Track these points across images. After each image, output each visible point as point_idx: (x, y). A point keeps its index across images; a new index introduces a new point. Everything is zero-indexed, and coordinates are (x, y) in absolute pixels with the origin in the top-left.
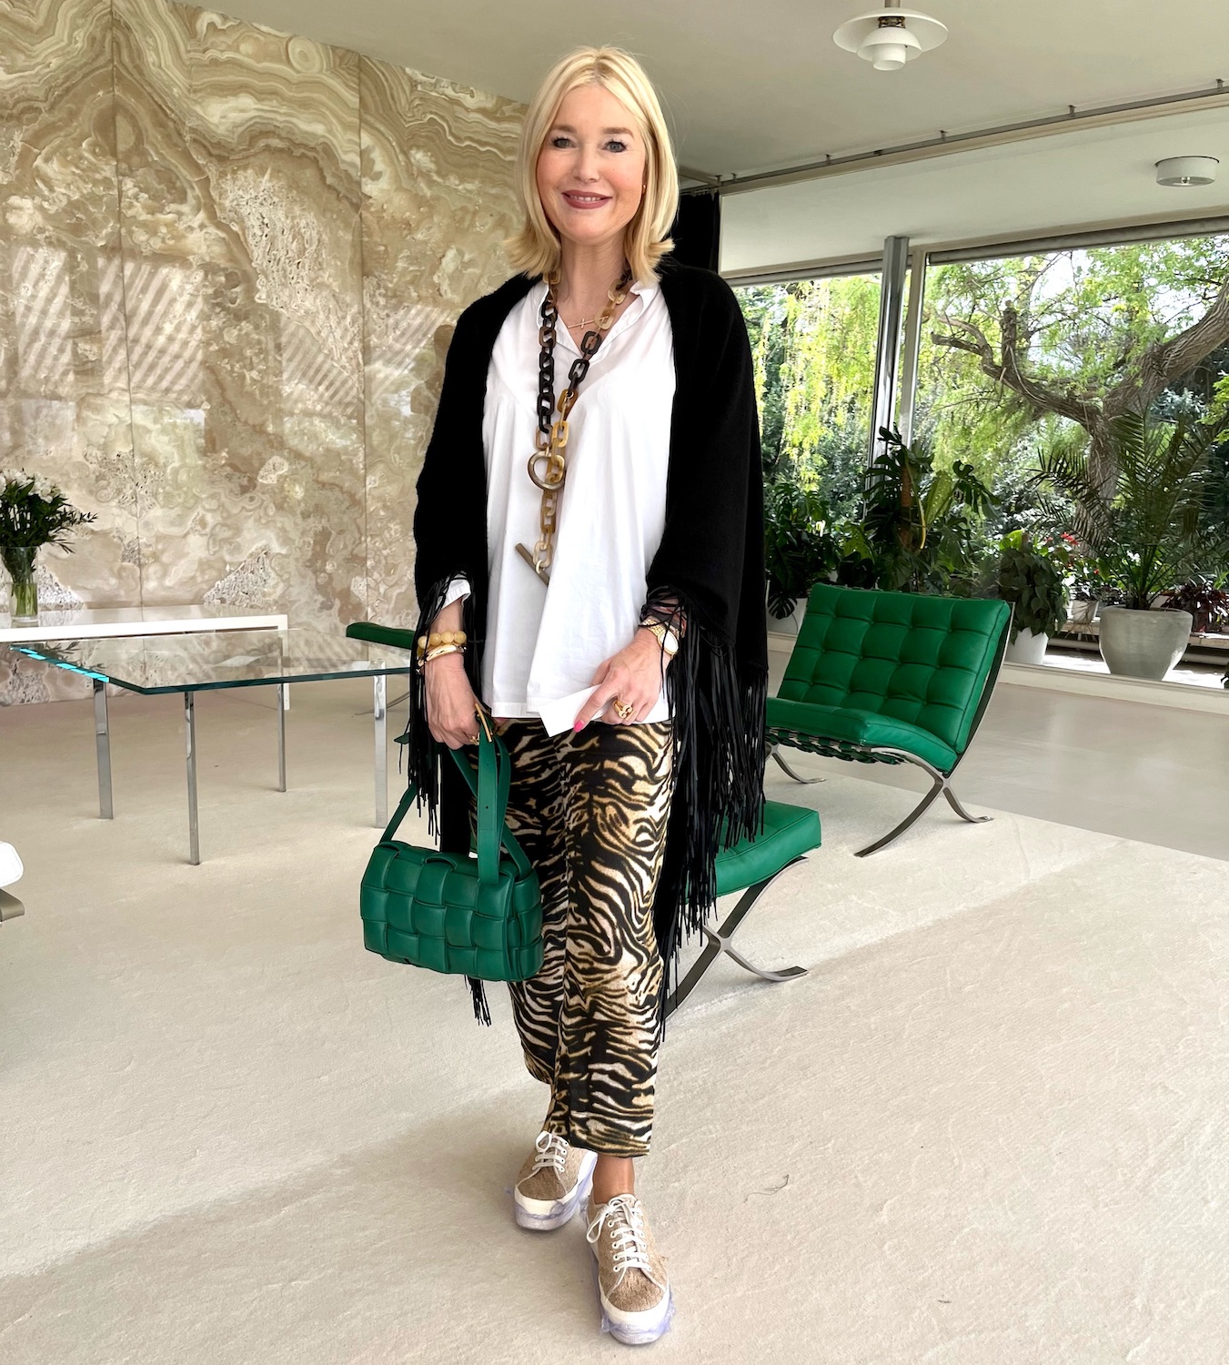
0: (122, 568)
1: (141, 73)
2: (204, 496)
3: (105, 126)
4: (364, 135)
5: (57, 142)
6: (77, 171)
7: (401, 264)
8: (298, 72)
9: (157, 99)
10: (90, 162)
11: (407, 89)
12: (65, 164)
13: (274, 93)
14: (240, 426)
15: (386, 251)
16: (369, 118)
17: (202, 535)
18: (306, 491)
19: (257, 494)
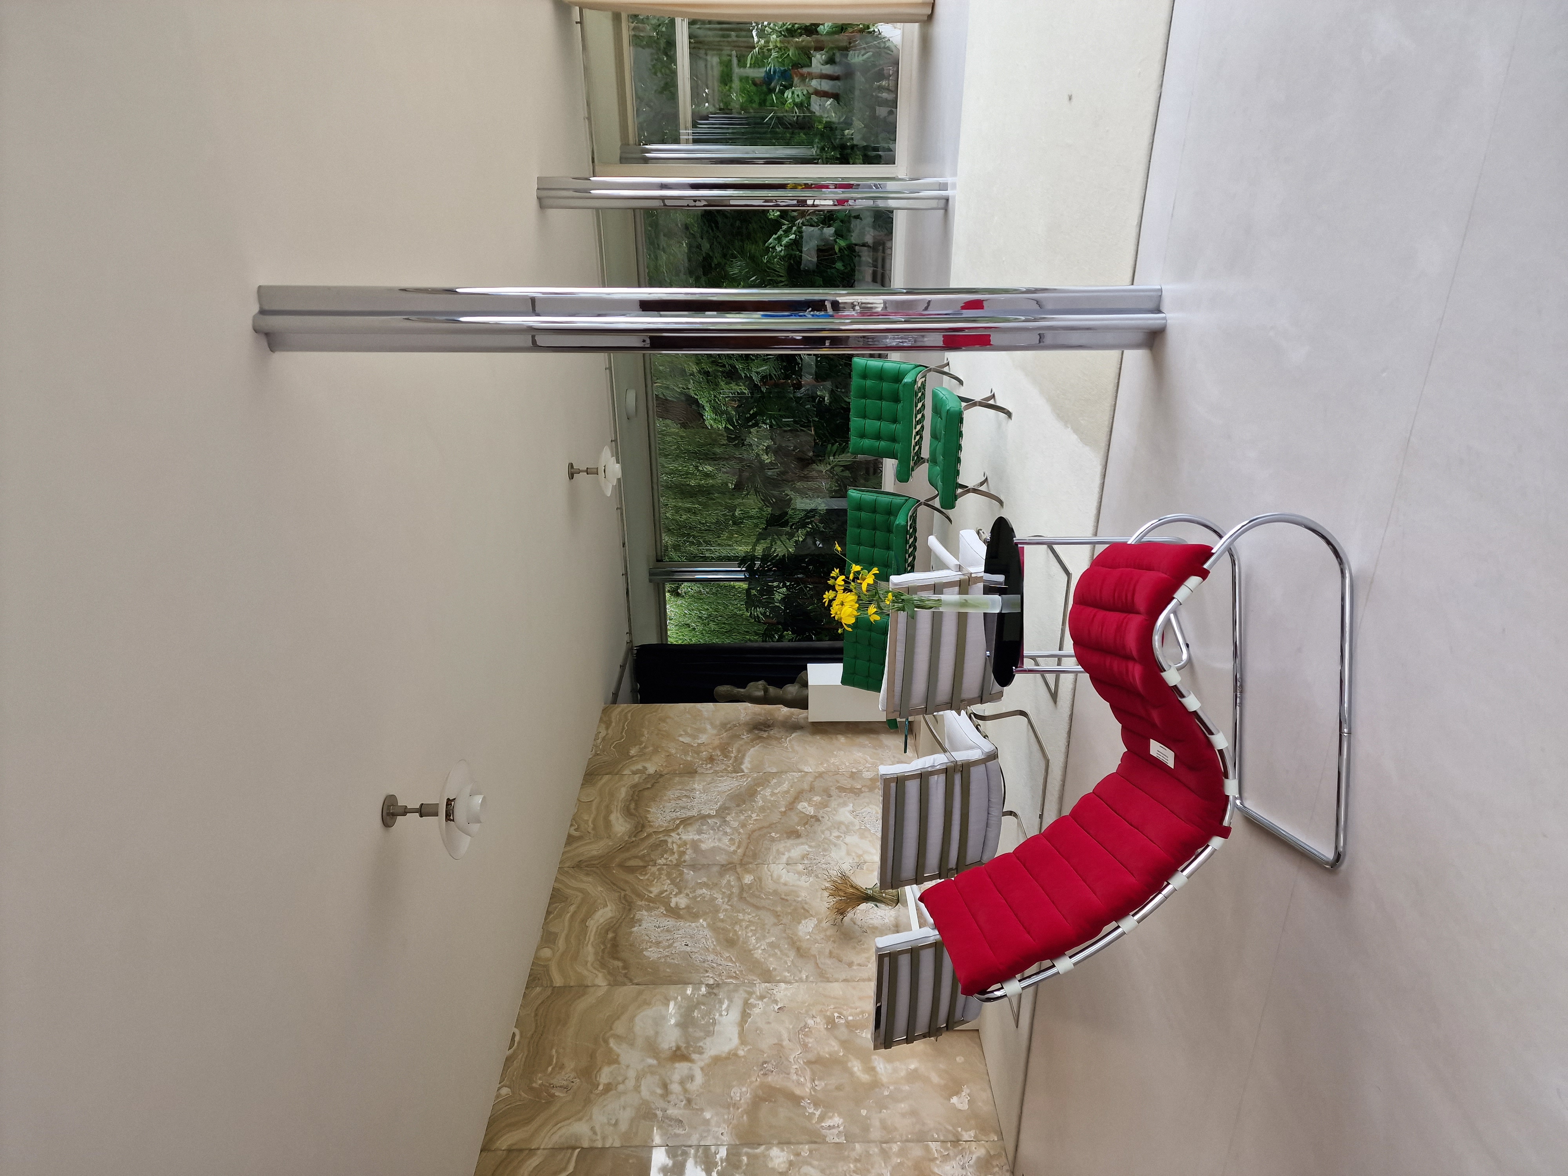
0: (867, 869)
1: (603, 856)
2: (823, 836)
3: (632, 870)
4: (624, 773)
5: (641, 888)
6: (656, 881)
7: (689, 759)
8: (596, 798)
9: (615, 851)
10: (650, 876)
11: (599, 757)
12: (652, 886)
13: (607, 807)
14: (783, 821)
15: (683, 764)
16: (616, 771)
17: (845, 838)
18: (816, 795)
19: (819, 815)
